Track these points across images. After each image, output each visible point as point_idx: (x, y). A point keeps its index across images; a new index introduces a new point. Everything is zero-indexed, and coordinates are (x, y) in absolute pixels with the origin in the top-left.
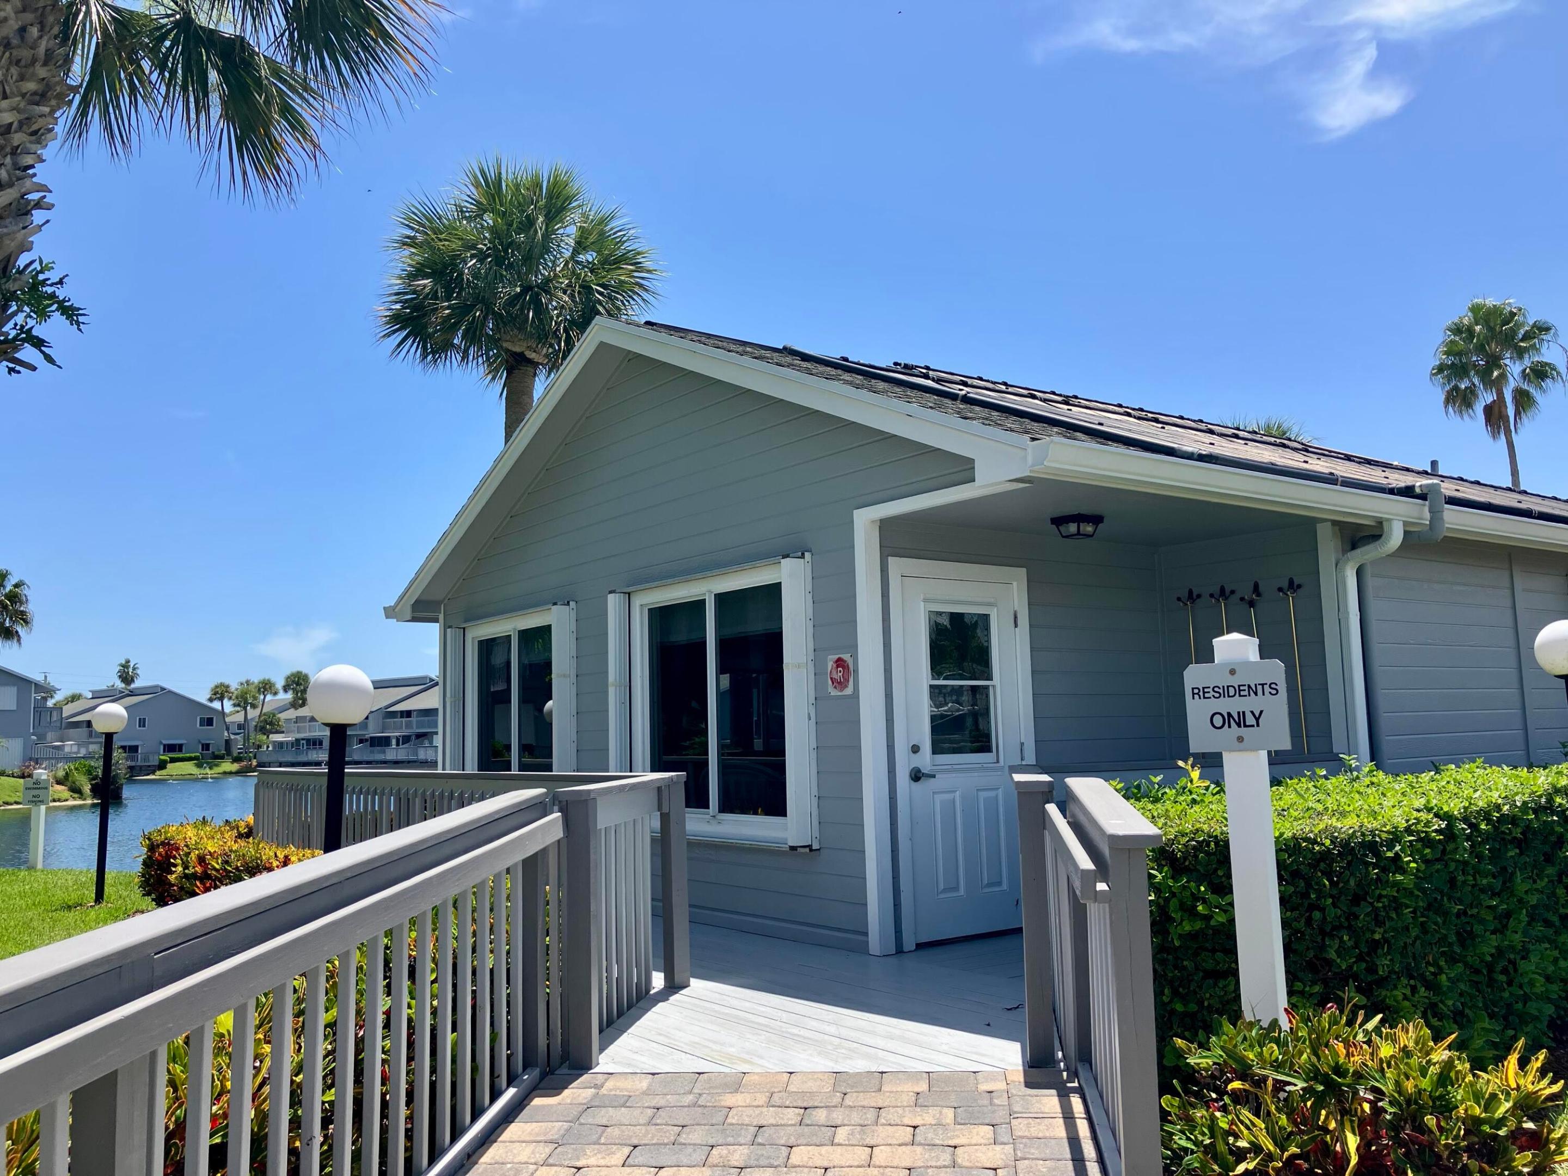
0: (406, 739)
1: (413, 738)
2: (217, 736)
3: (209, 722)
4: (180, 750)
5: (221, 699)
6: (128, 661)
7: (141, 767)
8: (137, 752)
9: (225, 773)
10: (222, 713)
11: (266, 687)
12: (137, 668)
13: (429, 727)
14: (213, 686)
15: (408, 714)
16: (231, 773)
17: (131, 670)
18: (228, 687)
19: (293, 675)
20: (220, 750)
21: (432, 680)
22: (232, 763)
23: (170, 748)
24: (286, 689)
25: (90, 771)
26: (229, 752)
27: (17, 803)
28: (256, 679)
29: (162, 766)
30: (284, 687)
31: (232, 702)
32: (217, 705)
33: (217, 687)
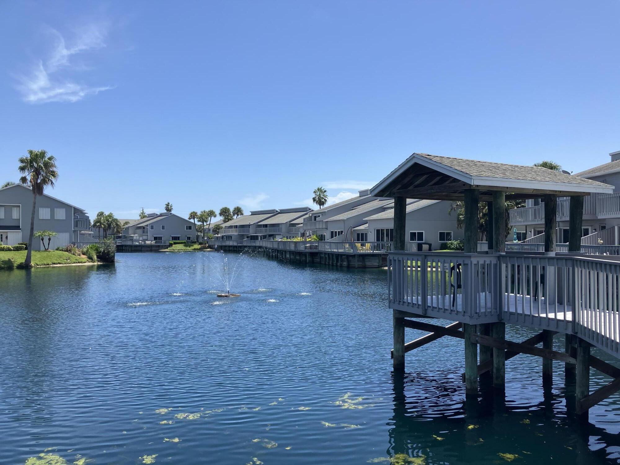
0: (265, 237)
1: (267, 236)
2: (192, 234)
3: (190, 228)
4: (179, 239)
5: (194, 219)
6: (169, 203)
7: (162, 246)
8: (162, 239)
9: (195, 249)
10: (195, 224)
11: (212, 214)
12: (172, 206)
13: (274, 232)
14: (190, 213)
15: (266, 226)
16: (197, 249)
17: (170, 207)
18: (196, 213)
19: (223, 209)
20: (194, 240)
21: (277, 211)
22: (198, 245)
23: (174, 238)
24: (221, 214)
25: (97, 249)
26: (198, 241)
27: (60, 263)
28: (207, 210)
29: (171, 245)
30: (220, 213)
31: (198, 220)
32: (192, 221)
33: (192, 213)
